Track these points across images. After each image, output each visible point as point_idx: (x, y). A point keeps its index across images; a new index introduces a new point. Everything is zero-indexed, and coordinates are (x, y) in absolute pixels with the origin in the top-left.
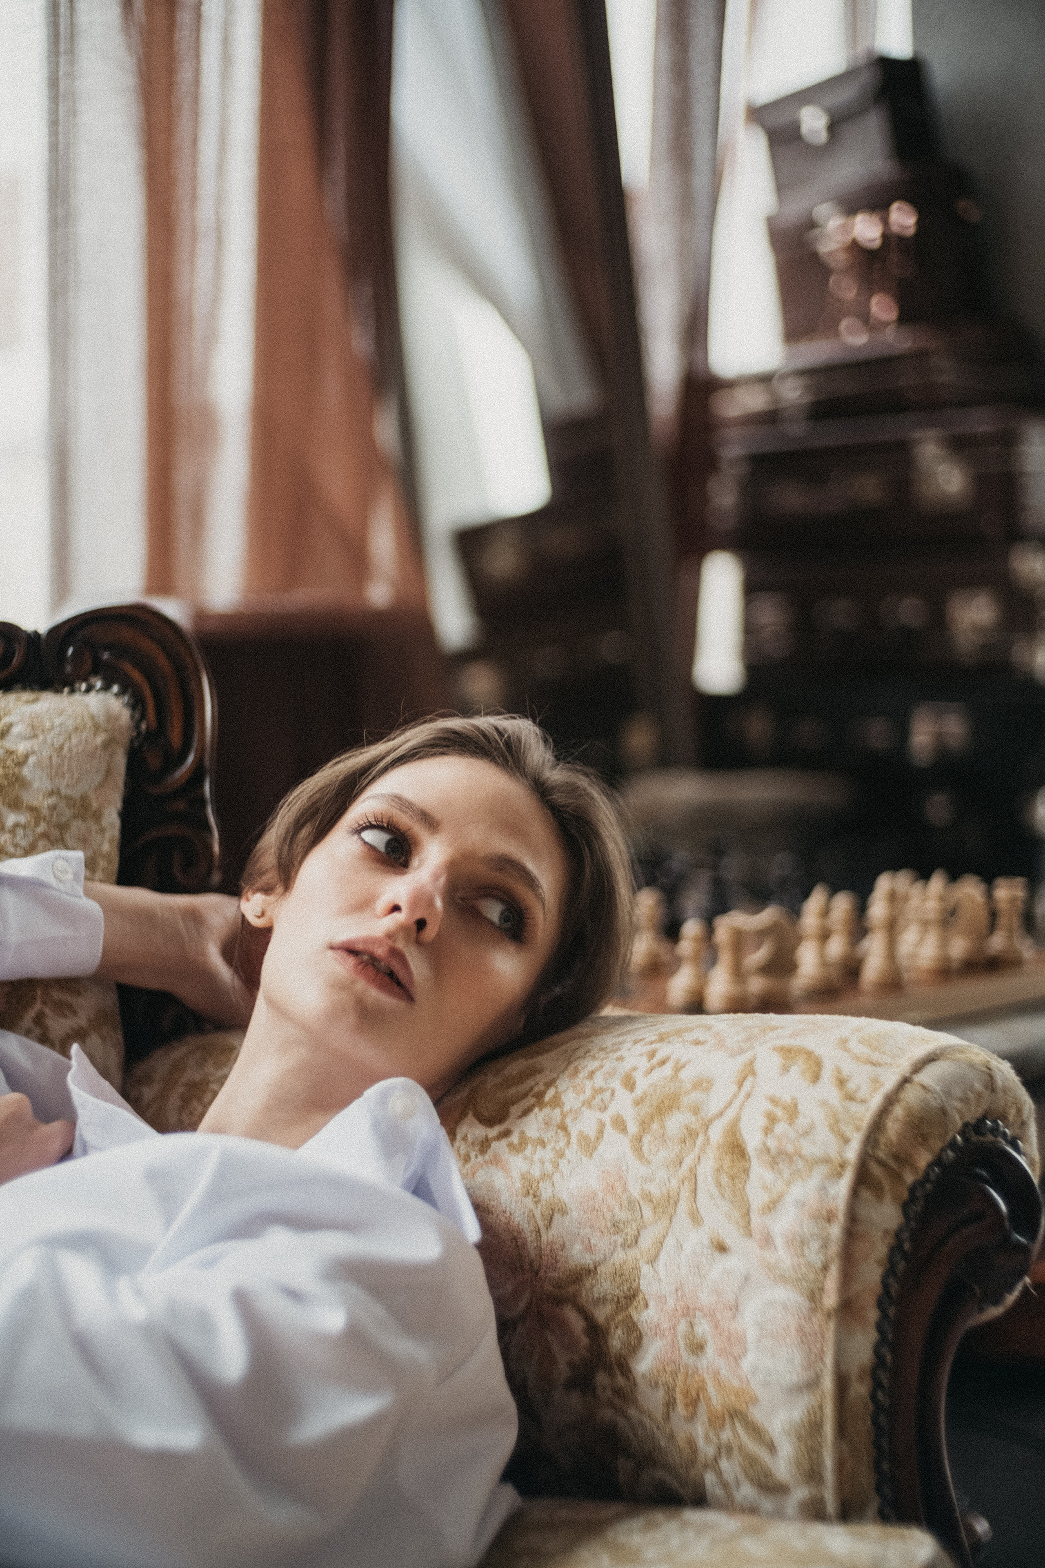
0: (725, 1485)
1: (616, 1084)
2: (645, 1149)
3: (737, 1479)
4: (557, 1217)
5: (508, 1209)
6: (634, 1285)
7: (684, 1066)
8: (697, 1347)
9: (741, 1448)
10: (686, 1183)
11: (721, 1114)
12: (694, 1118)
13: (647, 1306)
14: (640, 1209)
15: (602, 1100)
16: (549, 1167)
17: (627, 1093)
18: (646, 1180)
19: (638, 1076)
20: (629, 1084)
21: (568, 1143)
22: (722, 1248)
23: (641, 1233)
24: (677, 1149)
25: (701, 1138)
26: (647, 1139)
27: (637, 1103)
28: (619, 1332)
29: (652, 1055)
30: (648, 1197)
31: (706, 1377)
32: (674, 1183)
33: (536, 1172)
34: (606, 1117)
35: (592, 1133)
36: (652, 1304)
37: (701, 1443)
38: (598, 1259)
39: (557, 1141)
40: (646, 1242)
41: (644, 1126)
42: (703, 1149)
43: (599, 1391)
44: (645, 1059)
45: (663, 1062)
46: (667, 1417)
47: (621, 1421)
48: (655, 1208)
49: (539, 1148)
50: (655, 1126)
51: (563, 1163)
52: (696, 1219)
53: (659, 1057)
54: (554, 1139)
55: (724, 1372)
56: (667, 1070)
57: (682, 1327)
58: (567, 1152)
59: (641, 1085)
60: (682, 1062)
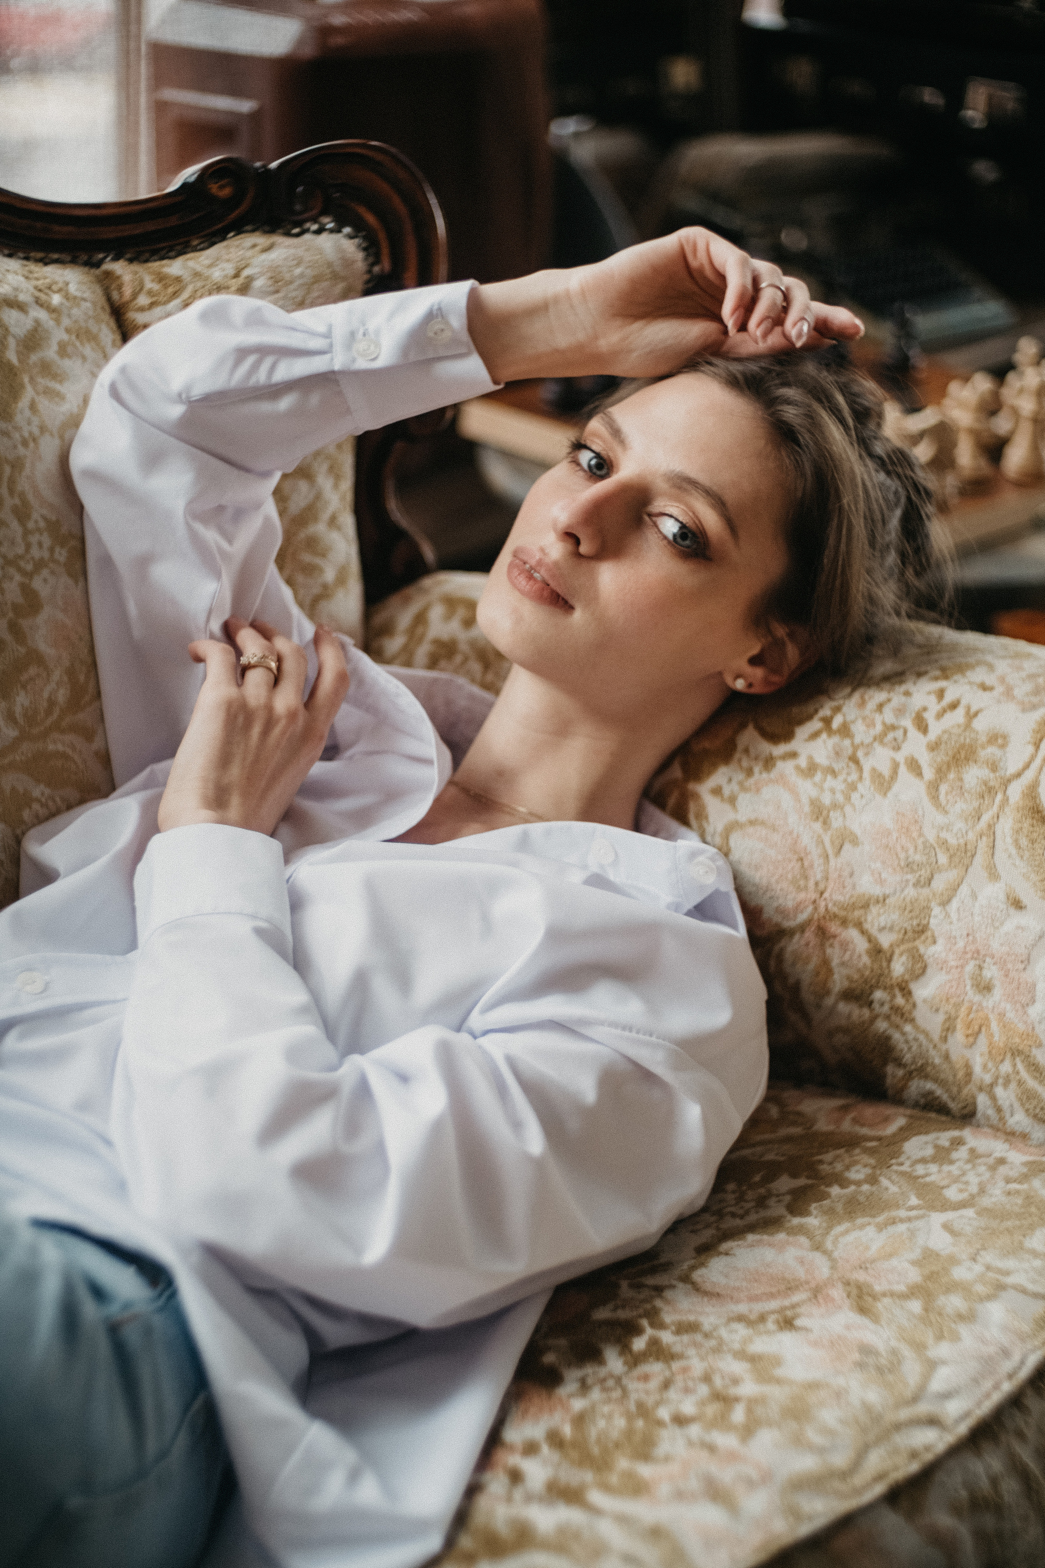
0: (999, 1110)
1: (907, 723)
2: (942, 797)
3: (1011, 1106)
4: (847, 846)
5: (795, 832)
6: (924, 922)
7: (976, 714)
8: (986, 988)
9: (1020, 1083)
10: (984, 838)
11: (1018, 775)
12: (992, 775)
13: (935, 942)
14: (936, 854)
15: (895, 739)
16: (840, 798)
17: (920, 735)
18: (942, 828)
19: (929, 716)
20: (922, 726)
21: (861, 778)
22: (1018, 905)
23: (936, 876)
24: (976, 804)
25: (999, 797)
26: (943, 788)
27: (934, 747)
28: (904, 958)
29: (941, 694)
30: (944, 843)
31: (991, 1016)
32: (971, 836)
33: (827, 800)
34: (900, 757)
35: (886, 772)
36: (941, 941)
37: (977, 1069)
38: (887, 892)
39: (848, 774)
40: (940, 883)
41: (941, 773)
42: (1002, 807)
43: (876, 1005)
44: (933, 698)
45: (954, 706)
46: (945, 1039)
47: (896, 1036)
48: (951, 857)
49: (829, 777)
50: (952, 776)
51: (855, 796)
52: (993, 874)
53: (949, 698)
54: (845, 771)
55: (1010, 1015)
56: (958, 716)
57: (970, 967)
58: (859, 786)
59: (936, 729)
60: (973, 709)
